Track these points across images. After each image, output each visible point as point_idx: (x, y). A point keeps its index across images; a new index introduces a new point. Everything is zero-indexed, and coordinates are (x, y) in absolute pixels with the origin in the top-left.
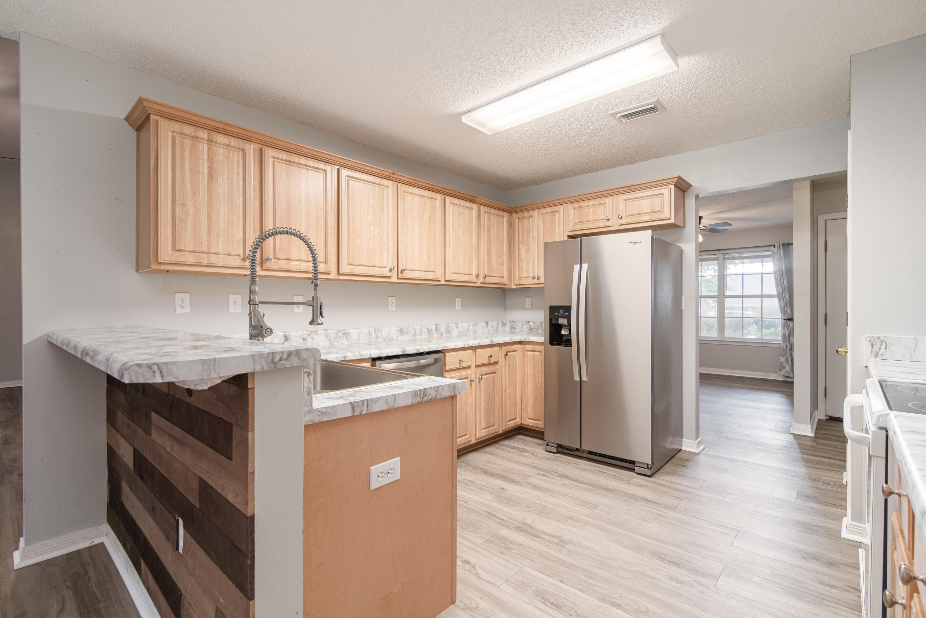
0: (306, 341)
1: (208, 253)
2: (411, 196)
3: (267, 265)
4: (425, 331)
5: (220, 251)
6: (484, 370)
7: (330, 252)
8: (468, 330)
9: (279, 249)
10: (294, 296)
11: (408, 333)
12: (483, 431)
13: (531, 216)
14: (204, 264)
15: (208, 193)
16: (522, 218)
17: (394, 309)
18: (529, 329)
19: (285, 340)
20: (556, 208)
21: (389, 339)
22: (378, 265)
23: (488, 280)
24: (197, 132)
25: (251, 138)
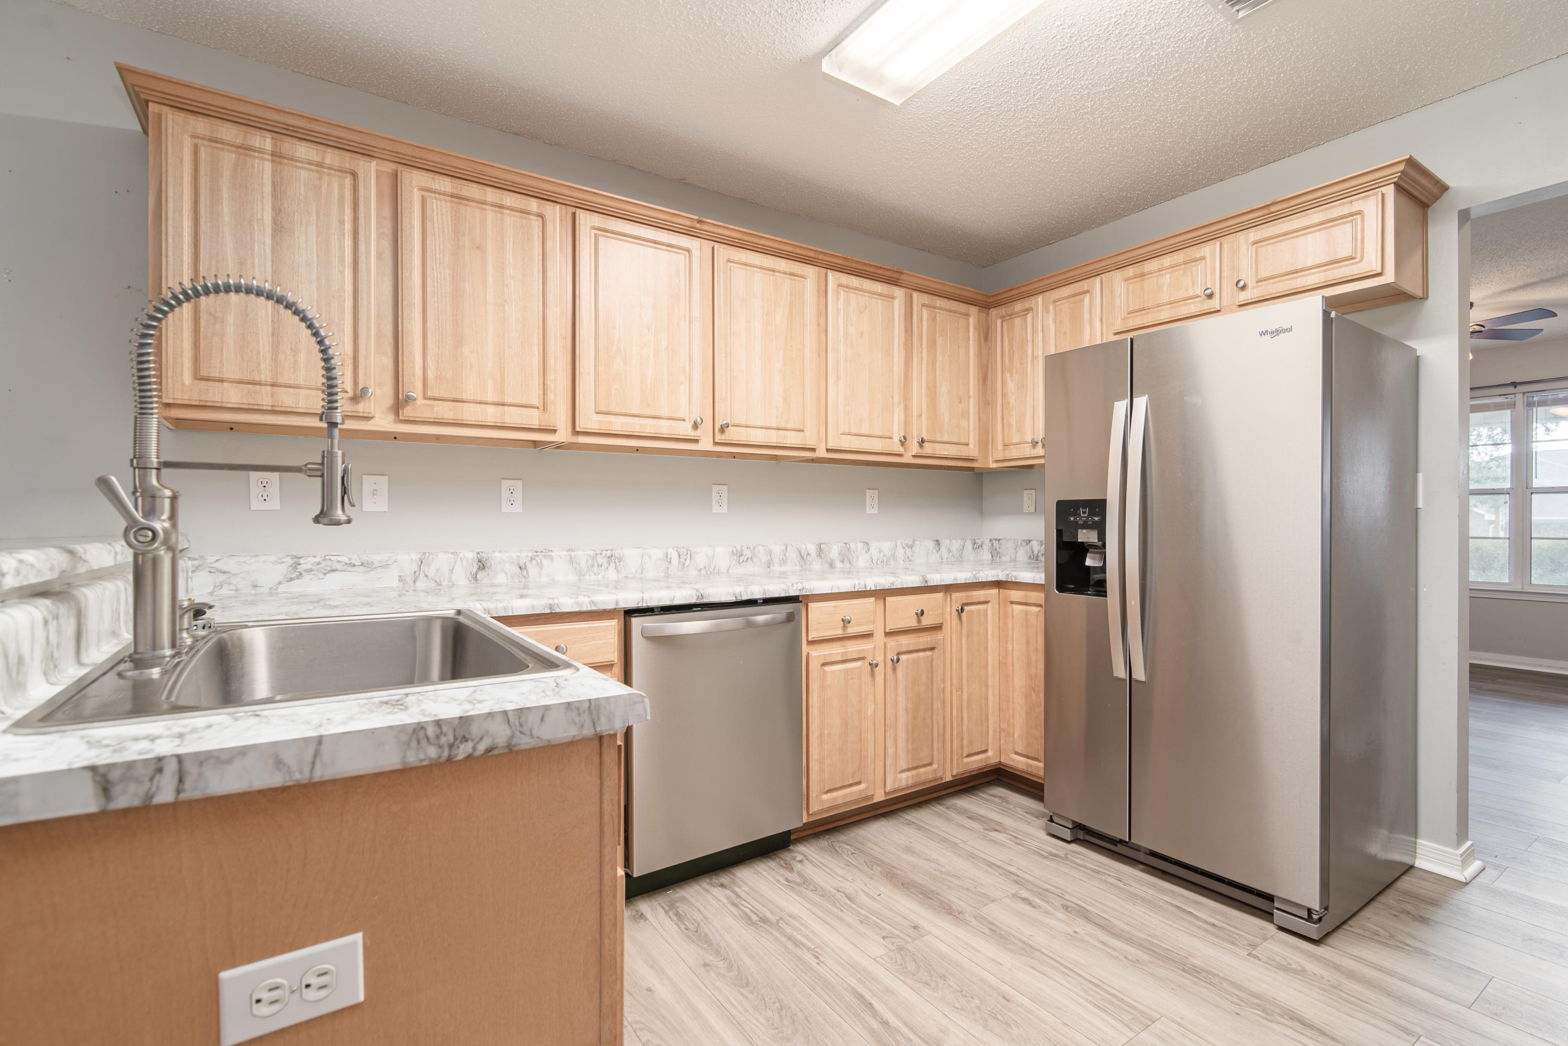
0: (525, 572)
1: (273, 385)
2: (746, 270)
3: (408, 412)
4: (792, 555)
5: (301, 381)
6: (905, 642)
7: (553, 386)
8: (894, 556)
9: (436, 377)
10: (502, 480)
11: (755, 560)
12: (904, 775)
13: (1028, 310)
14: (264, 408)
15: (273, 261)
16: (1011, 316)
17: (724, 510)
18: (1030, 556)
19: (479, 568)
20: (1085, 285)
21: (712, 570)
22: (665, 414)
23: (928, 449)
24: (249, 136)
25: (370, 148)
